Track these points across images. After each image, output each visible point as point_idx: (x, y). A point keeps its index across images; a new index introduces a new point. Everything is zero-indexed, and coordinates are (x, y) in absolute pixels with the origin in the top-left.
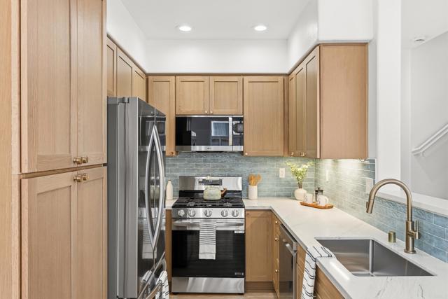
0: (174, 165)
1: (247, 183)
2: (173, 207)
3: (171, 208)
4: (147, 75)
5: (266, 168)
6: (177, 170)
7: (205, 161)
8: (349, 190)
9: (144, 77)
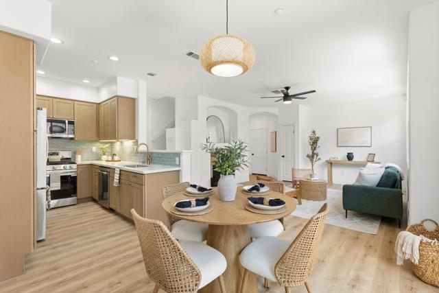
1: (75, 154)
5: (85, 147)
8: (128, 152)
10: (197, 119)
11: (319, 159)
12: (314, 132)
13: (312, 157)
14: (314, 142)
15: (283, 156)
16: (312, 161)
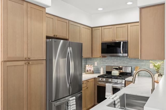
0: (105, 61)
2: (98, 77)
3: (97, 77)
4: (92, 28)
5: (143, 63)
6: (106, 63)
7: (117, 60)
9: (90, 29)
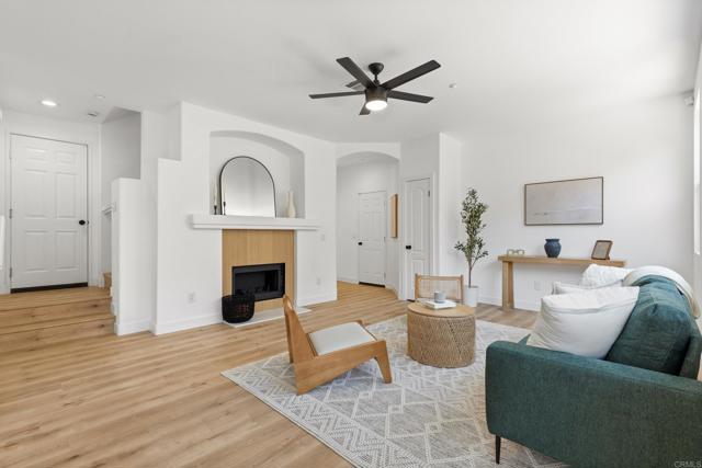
10: (178, 158)
11: (486, 253)
12: (473, 193)
13: (471, 248)
14: (474, 216)
15: (409, 247)
16: (469, 258)
